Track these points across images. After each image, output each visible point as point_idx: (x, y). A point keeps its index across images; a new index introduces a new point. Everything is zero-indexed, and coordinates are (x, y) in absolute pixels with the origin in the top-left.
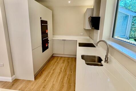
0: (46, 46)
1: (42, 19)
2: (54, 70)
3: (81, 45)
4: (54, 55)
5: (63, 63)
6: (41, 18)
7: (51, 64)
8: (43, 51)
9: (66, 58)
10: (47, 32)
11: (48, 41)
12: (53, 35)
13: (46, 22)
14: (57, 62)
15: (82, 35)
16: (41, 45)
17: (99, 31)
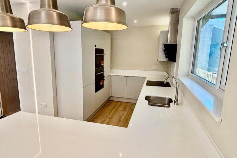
0: (101, 84)
1: (97, 48)
2: (109, 118)
3: (150, 83)
4: (111, 99)
5: (124, 110)
6: (95, 46)
7: (107, 110)
8: (96, 91)
9: (130, 104)
10: (102, 65)
11: (104, 76)
12: (111, 68)
13: (101, 51)
14: (115, 109)
15: (156, 70)
16: (94, 82)
17: (175, 63)
